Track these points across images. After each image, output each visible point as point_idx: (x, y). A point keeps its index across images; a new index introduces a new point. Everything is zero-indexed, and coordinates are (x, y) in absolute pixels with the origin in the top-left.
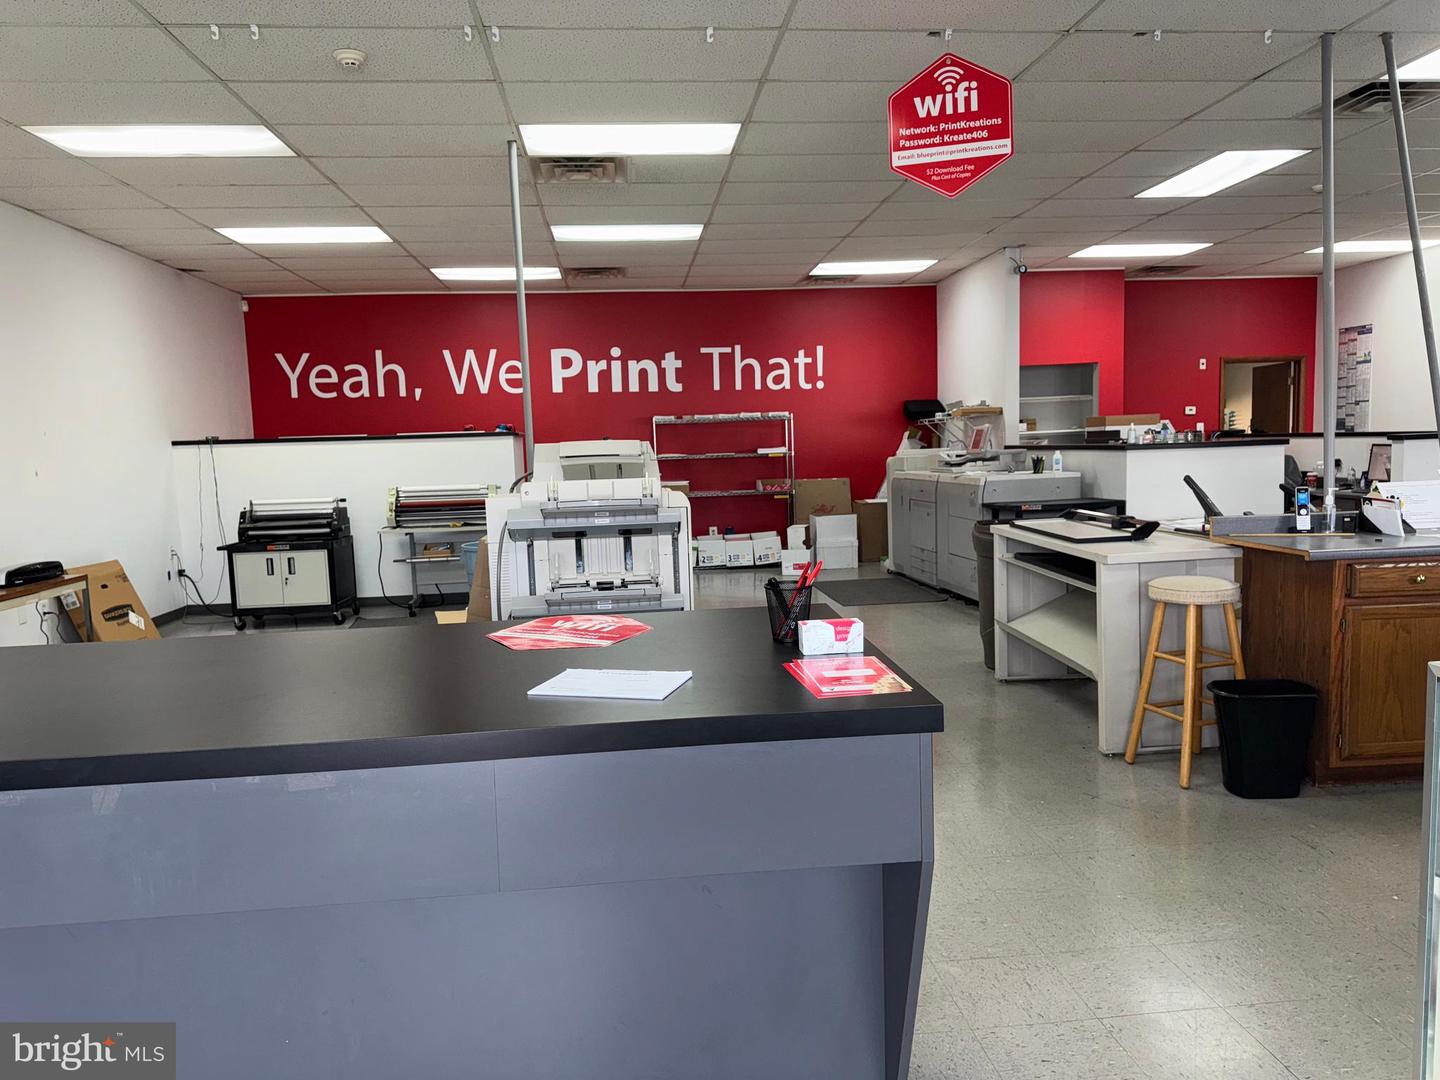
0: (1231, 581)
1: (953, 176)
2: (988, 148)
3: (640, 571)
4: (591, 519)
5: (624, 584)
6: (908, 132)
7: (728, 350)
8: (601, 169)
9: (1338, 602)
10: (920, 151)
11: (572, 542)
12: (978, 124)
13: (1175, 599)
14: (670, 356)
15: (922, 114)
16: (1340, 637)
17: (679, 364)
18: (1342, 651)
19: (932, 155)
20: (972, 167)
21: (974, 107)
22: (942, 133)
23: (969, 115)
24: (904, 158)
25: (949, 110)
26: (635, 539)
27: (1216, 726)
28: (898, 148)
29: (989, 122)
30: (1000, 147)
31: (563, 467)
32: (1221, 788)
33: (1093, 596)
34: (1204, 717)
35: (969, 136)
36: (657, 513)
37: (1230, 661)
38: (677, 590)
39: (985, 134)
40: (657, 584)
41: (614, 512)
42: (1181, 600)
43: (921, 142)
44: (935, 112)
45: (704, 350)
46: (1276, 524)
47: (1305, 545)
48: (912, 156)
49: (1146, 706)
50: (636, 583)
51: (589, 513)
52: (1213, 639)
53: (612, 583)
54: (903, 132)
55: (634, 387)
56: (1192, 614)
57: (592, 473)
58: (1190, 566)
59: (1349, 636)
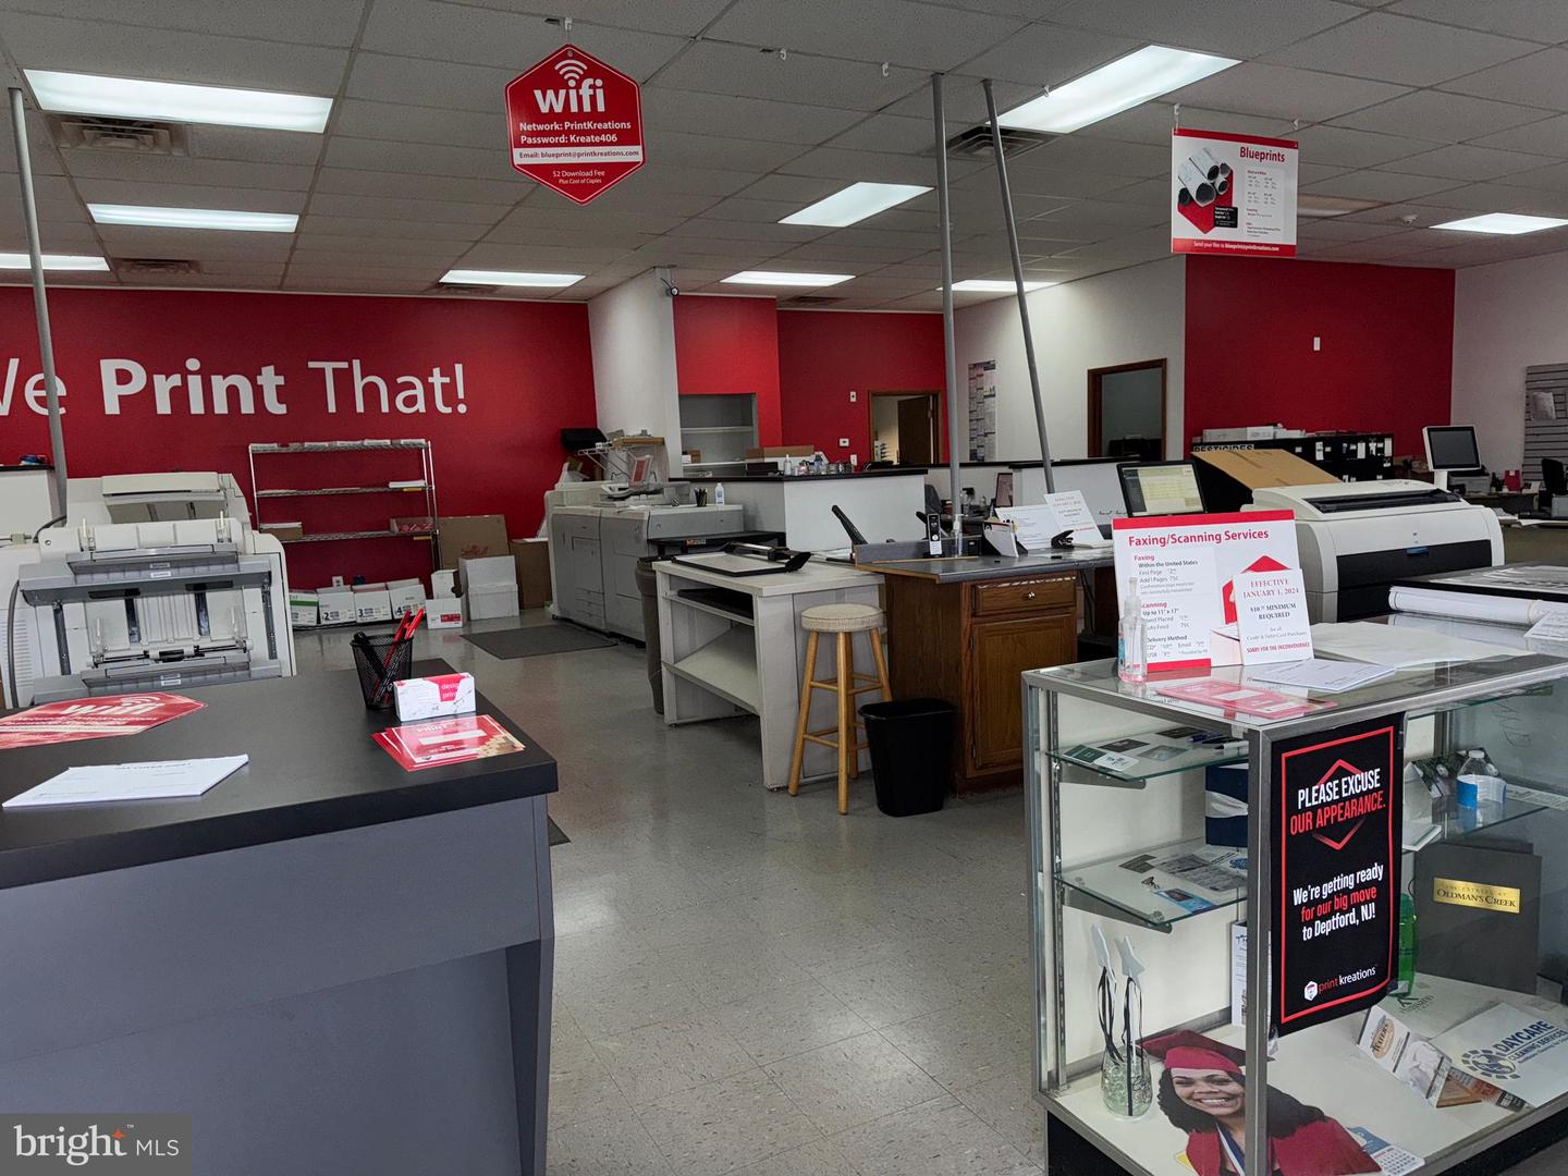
0: (874, 607)
1: (583, 181)
2: (618, 154)
3: (220, 633)
4: (143, 573)
5: (199, 653)
6: (529, 127)
7: (344, 365)
8: (150, 137)
9: (966, 621)
10: (544, 150)
11: (120, 604)
12: (606, 126)
13: (825, 628)
14: (268, 371)
15: (545, 109)
16: (969, 653)
17: (281, 380)
18: (971, 669)
19: (558, 156)
20: (603, 173)
21: (601, 107)
22: (568, 132)
23: (594, 116)
24: (526, 155)
25: (574, 108)
26: (210, 596)
27: (868, 749)
28: (519, 145)
29: (618, 126)
30: (631, 154)
31: (109, 507)
32: (876, 809)
33: (752, 629)
34: (859, 741)
35: (597, 139)
36: (237, 562)
37: (878, 685)
38: (273, 655)
39: (614, 138)
40: (245, 650)
41: (176, 562)
42: (831, 629)
43: (545, 140)
44: (558, 108)
45: (312, 365)
46: (912, 550)
47: (937, 570)
48: (536, 155)
49: (805, 736)
50: (215, 649)
51: (142, 564)
52: (863, 665)
53: (182, 652)
54: (524, 127)
55: (221, 407)
56: (841, 640)
57: (153, 513)
58: (838, 594)
59: (976, 653)
